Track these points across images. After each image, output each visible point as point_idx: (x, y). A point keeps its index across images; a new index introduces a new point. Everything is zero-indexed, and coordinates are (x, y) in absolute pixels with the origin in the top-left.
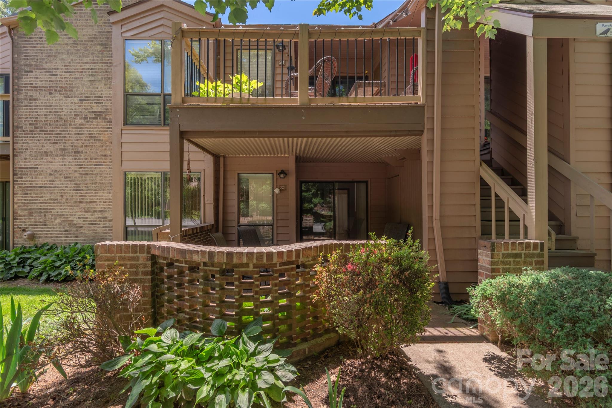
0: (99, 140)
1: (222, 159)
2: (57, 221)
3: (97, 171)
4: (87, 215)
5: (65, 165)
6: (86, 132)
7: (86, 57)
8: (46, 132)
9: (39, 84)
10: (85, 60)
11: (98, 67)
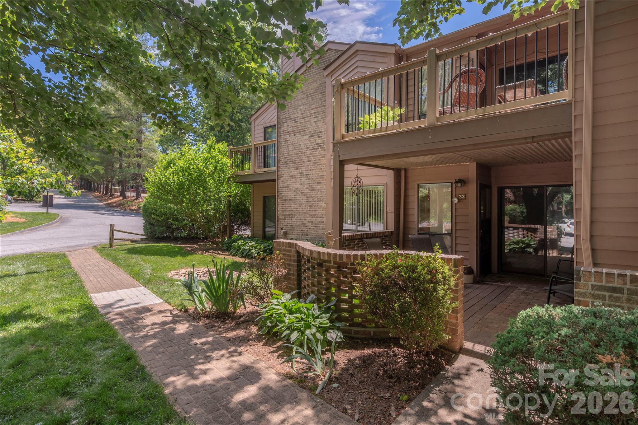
0: (320, 164)
1: (403, 173)
2: (298, 224)
3: (318, 187)
4: (313, 220)
5: (301, 184)
6: (313, 159)
7: (313, 104)
8: (292, 162)
9: (289, 130)
10: (313, 107)
11: (319, 110)
